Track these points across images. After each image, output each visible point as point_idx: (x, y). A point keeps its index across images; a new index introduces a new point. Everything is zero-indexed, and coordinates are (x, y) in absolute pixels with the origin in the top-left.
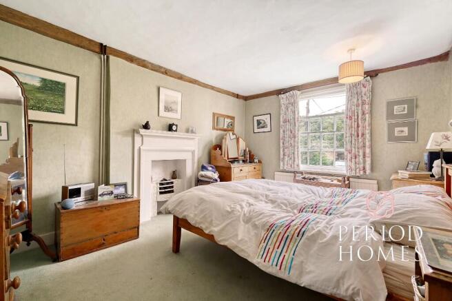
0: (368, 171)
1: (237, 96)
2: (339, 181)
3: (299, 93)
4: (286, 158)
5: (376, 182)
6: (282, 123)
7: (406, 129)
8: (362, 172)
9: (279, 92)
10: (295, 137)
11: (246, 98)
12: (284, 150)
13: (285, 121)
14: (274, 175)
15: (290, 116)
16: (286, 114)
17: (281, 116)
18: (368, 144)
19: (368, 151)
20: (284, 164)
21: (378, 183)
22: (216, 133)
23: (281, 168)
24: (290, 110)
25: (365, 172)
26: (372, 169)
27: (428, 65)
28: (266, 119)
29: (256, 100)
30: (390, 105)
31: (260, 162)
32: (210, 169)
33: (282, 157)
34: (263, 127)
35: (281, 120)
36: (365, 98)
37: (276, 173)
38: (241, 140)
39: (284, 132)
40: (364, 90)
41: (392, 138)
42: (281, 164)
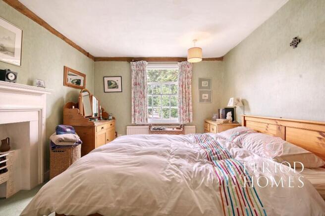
0: (191, 121)
1: (88, 55)
2: (177, 128)
3: (147, 63)
4: (137, 114)
5: (194, 127)
6: (133, 86)
7: (207, 95)
8: (188, 121)
9: (130, 60)
10: (144, 97)
11: (96, 59)
12: (134, 107)
13: (136, 84)
14: (126, 128)
15: (140, 80)
16: (136, 78)
17: (132, 80)
18: (191, 103)
19: (191, 107)
20: (135, 119)
21: (196, 128)
22: (67, 89)
23: (133, 123)
24: (140, 76)
25: (189, 121)
26: (193, 120)
27: (216, 61)
28: (118, 80)
29: (106, 62)
30: (201, 80)
31: (114, 118)
32: (68, 130)
33: (133, 113)
34: (114, 88)
35: (133, 83)
36: (189, 74)
37: (128, 127)
38: (94, 98)
39: (134, 93)
40: (188, 69)
41: (201, 100)
42: (133, 119)
